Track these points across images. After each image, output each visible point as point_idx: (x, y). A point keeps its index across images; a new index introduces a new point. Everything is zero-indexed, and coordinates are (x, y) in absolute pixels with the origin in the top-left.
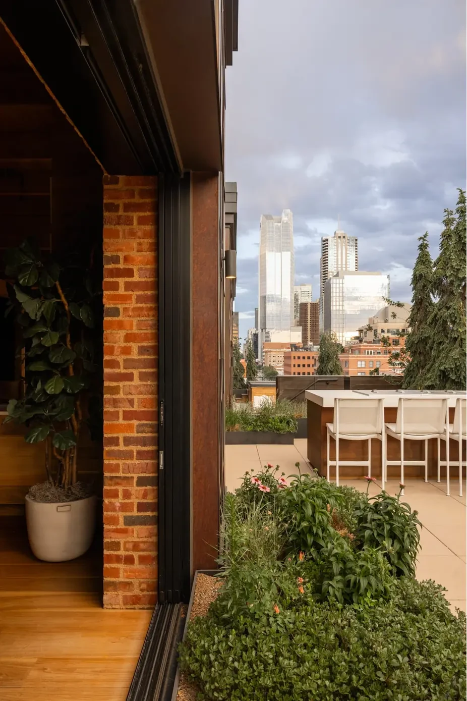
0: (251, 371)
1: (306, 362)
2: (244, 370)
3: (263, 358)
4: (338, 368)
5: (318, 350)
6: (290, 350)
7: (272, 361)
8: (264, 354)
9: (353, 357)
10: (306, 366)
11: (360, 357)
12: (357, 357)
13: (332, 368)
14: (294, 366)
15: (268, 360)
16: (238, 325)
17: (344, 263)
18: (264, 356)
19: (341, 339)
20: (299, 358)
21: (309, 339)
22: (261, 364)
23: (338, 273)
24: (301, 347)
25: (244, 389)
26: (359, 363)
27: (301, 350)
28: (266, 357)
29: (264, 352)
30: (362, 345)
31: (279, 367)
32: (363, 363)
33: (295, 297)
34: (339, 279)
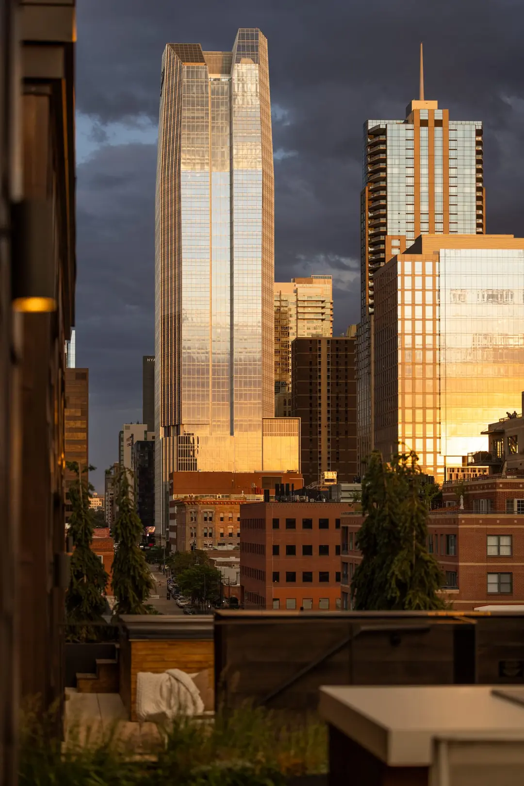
0: (129, 582)
1: (315, 538)
2: (105, 577)
3: (173, 523)
4: (427, 573)
5: (356, 498)
6: (261, 497)
7: (200, 533)
8: (175, 510)
9: (469, 521)
10: (316, 551)
11: (493, 521)
12: (487, 521)
13: (403, 573)
14: (276, 550)
15: (188, 532)
16: (85, 414)
17: (439, 207)
18: (173, 516)
19: (430, 459)
20: (291, 524)
21: (324, 461)
22: (164, 543)
23: (419, 241)
24: (299, 486)
25: (103, 643)
26: (492, 541)
27: (297, 497)
28: (183, 524)
29: (173, 503)
30: (499, 481)
31: (227, 554)
32: (505, 541)
33: (277, 321)
34: (424, 261)
